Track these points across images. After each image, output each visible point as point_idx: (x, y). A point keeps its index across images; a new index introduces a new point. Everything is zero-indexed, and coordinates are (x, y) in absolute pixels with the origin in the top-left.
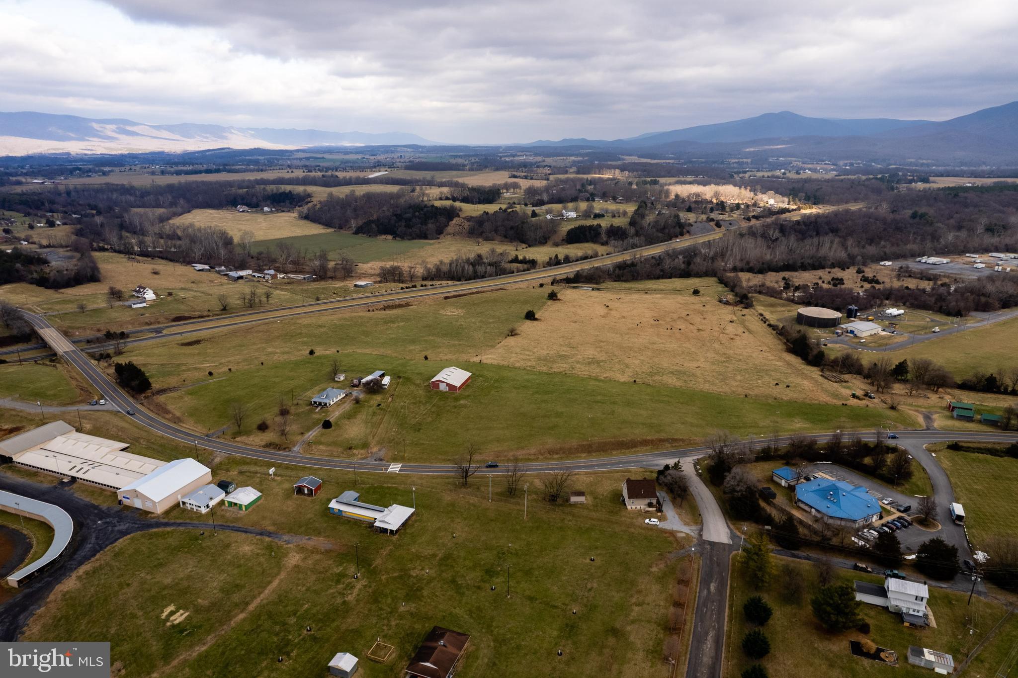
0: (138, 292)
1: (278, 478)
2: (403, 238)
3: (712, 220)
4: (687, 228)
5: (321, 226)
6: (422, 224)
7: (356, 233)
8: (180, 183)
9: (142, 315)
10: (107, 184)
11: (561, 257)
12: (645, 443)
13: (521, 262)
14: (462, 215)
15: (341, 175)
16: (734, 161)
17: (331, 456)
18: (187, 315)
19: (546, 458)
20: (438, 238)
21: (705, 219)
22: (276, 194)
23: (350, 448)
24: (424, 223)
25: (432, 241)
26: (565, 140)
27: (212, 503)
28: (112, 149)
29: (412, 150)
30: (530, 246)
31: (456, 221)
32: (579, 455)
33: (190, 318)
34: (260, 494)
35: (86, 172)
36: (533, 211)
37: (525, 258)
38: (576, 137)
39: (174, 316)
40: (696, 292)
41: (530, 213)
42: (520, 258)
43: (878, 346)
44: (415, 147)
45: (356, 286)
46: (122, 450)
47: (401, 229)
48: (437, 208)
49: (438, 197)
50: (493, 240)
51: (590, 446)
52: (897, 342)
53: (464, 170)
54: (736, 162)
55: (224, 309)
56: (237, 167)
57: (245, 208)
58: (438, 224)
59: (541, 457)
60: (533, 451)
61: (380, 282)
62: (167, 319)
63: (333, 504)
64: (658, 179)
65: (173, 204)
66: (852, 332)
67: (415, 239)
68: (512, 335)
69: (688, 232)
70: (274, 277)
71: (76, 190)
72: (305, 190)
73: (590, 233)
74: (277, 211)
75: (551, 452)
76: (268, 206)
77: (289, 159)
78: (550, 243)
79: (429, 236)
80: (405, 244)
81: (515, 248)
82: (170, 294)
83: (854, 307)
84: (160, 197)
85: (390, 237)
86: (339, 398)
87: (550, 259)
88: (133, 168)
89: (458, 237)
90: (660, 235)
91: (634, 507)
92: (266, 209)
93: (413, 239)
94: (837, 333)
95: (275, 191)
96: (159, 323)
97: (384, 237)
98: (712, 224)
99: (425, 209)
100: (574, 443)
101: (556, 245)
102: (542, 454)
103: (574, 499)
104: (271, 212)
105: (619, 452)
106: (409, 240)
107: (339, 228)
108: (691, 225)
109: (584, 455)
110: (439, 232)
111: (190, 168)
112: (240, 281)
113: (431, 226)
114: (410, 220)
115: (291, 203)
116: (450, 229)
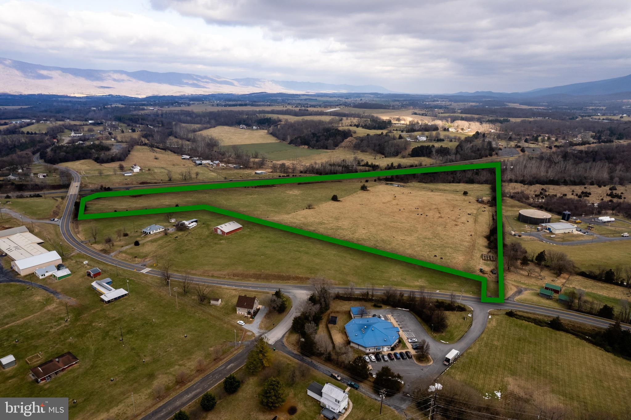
0: (133, 167)
1: (88, 267)
2: (313, 148)
3: (519, 147)
4: (497, 151)
5: (275, 139)
6: (326, 140)
7: (290, 143)
8: (218, 111)
9: (126, 179)
10: (181, 111)
11: (395, 164)
12: (296, 278)
13: (369, 166)
14: (354, 136)
15: (311, 109)
16: (591, 108)
17: (125, 260)
18: (149, 181)
19: (230, 278)
20: (334, 149)
21: (513, 146)
22: (262, 119)
23: (136, 257)
24: (327, 139)
25: (329, 151)
26: (477, 92)
27: (47, 275)
28: (206, 92)
29: (374, 96)
30: (385, 157)
31: (349, 139)
32: (250, 279)
33: (150, 183)
34: (70, 273)
35: (180, 104)
36: (400, 135)
37: (372, 164)
38: (486, 90)
39: (142, 181)
40: (465, 193)
41: (398, 136)
42: (370, 163)
43: (563, 241)
44: (376, 94)
45: (256, 173)
46: (38, 244)
47: (313, 142)
48: (339, 131)
49: (349, 124)
50: (366, 152)
51: (260, 275)
52: (582, 240)
53: (389, 109)
54: (592, 109)
55: (170, 180)
56: (259, 103)
57: (244, 126)
58: (335, 140)
59: (227, 277)
60: (224, 273)
61: (271, 172)
62: (137, 182)
63: (94, 284)
64: (509, 119)
65: (209, 122)
66: (549, 229)
67: (320, 149)
68: (309, 209)
69: (497, 154)
70: (218, 165)
71: (166, 113)
72: (278, 118)
73: (426, 151)
74: (260, 129)
75: (234, 275)
76: (256, 126)
77: (294, 100)
78: (400, 156)
79: (329, 147)
80: (315, 151)
81: (374, 158)
82: (149, 170)
83: (567, 212)
84: (203, 118)
85: (306, 147)
86: (159, 231)
87: (388, 165)
88: (205, 102)
89: (347, 149)
90: (473, 154)
91: (240, 313)
92: (254, 127)
93: (319, 149)
94: (538, 229)
95: (262, 117)
96: (132, 184)
97: (303, 146)
98: (519, 149)
99: (332, 131)
100: (252, 272)
101: (403, 157)
102: (228, 275)
103: (212, 302)
104: (257, 129)
105: (276, 281)
106: (317, 149)
107: (282, 140)
108: (500, 149)
109: (253, 280)
110: (336, 145)
111: (234, 103)
112: (200, 166)
113: (330, 141)
114: (319, 137)
115: (268, 125)
116: (343, 144)
